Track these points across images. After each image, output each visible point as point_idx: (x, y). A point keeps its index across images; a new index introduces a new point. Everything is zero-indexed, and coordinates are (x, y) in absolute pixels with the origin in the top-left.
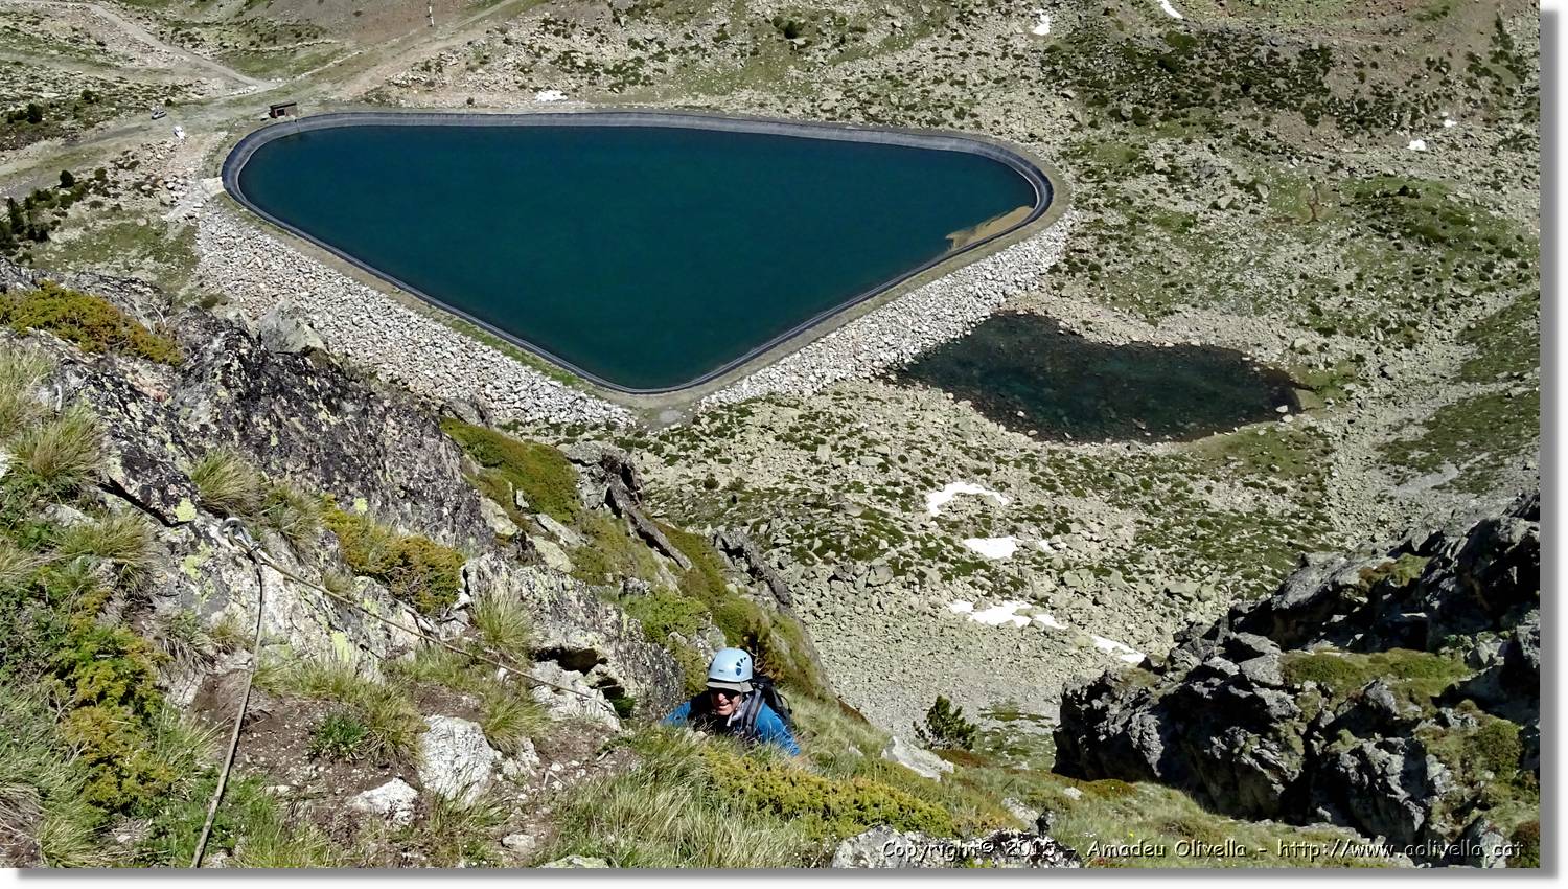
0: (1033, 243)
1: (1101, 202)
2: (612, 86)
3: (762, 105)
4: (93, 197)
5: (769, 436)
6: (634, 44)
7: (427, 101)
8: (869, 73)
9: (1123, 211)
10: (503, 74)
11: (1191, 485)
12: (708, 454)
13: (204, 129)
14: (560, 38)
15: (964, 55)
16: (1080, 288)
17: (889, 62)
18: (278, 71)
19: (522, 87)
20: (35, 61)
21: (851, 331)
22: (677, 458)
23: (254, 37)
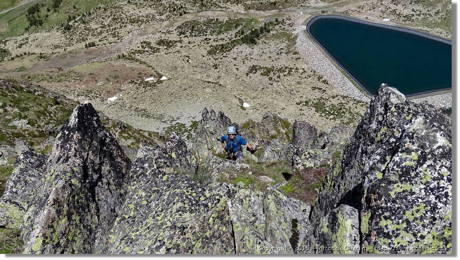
2: (403, 20)
3: (441, 33)
4: (280, 25)
6: (413, 10)
7: (357, 16)
10: (377, 13)
13: (307, 13)
14: (395, 6)
18: (327, 1)
19: (381, 16)
21: (434, 97)
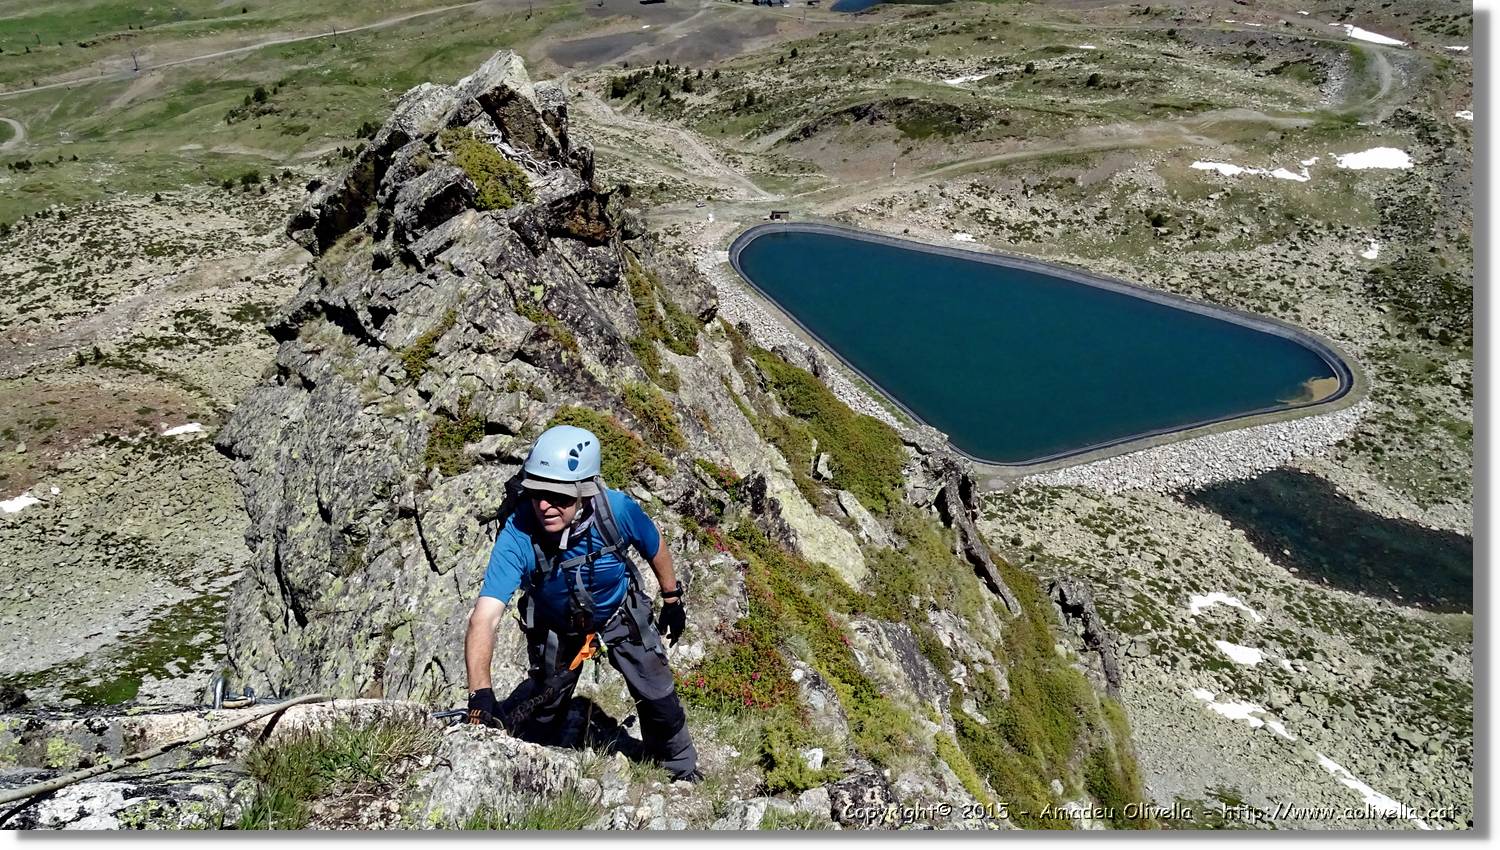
0: (1327, 419)
1: (1395, 399)
2: (1010, 238)
3: (1121, 272)
5: (1071, 518)
6: (1034, 211)
7: (876, 225)
8: (1214, 263)
9: (1415, 410)
10: (934, 216)
11: (1433, 650)
12: (1019, 519)
13: (726, 219)
14: (981, 199)
15: (1297, 263)
16: (1362, 464)
17: (1232, 258)
18: (783, 190)
19: (945, 228)
20: (638, 160)
21: (1155, 453)
22: (995, 516)
23: (774, 166)
